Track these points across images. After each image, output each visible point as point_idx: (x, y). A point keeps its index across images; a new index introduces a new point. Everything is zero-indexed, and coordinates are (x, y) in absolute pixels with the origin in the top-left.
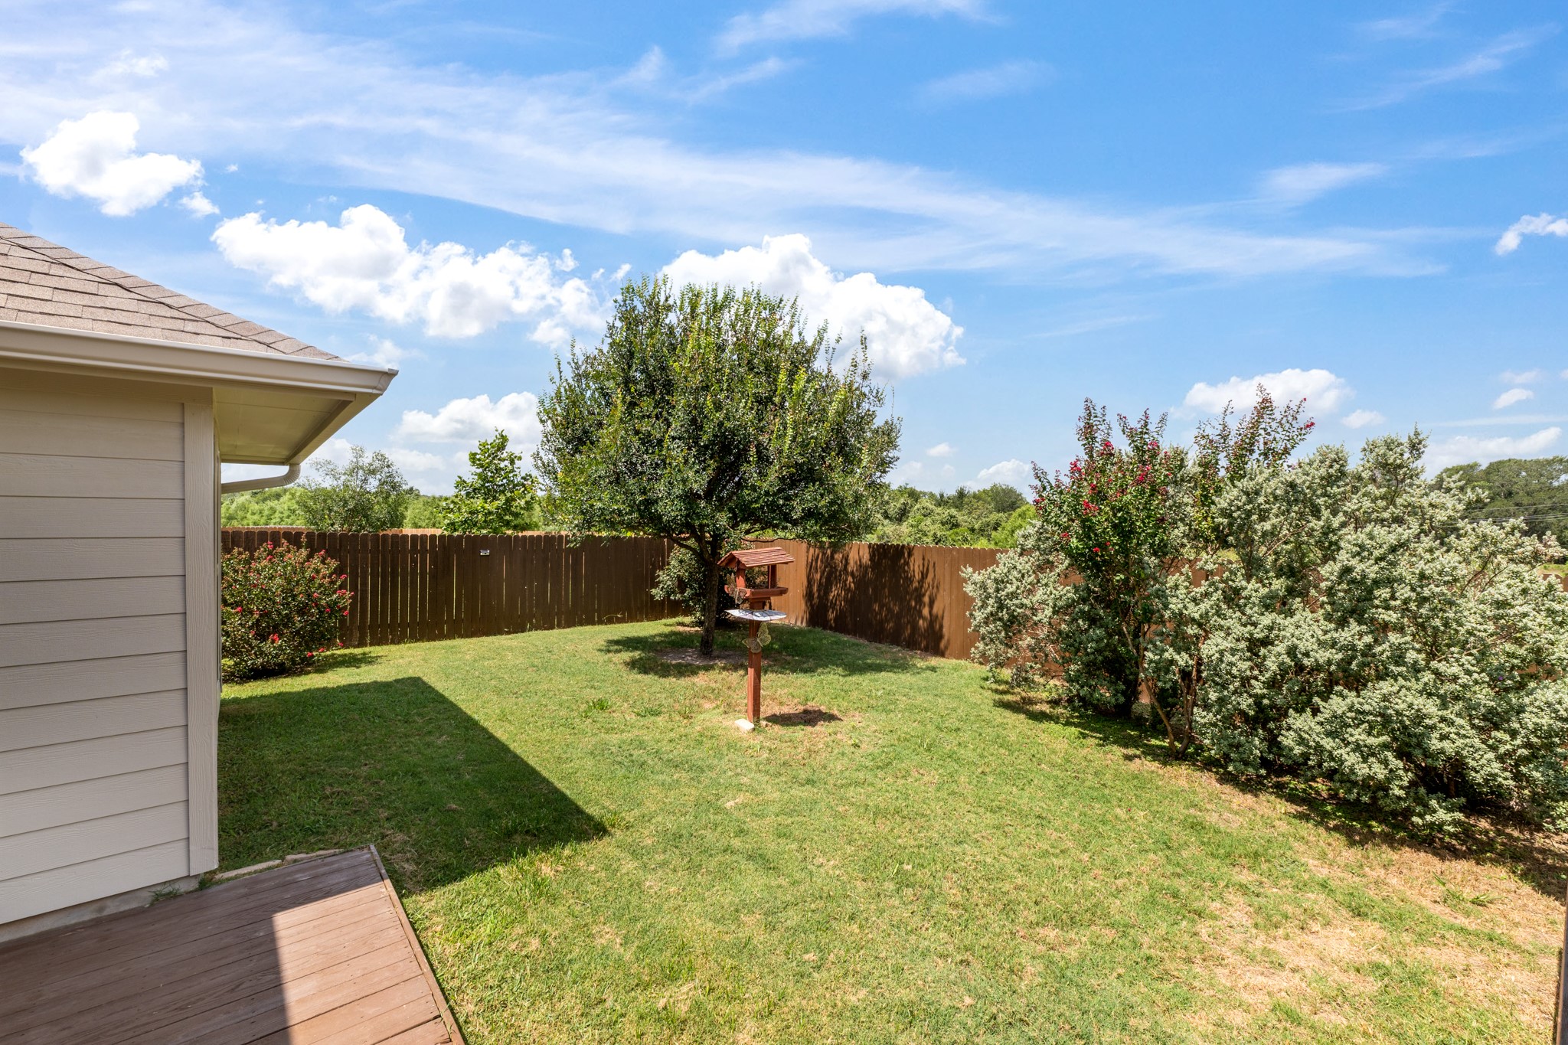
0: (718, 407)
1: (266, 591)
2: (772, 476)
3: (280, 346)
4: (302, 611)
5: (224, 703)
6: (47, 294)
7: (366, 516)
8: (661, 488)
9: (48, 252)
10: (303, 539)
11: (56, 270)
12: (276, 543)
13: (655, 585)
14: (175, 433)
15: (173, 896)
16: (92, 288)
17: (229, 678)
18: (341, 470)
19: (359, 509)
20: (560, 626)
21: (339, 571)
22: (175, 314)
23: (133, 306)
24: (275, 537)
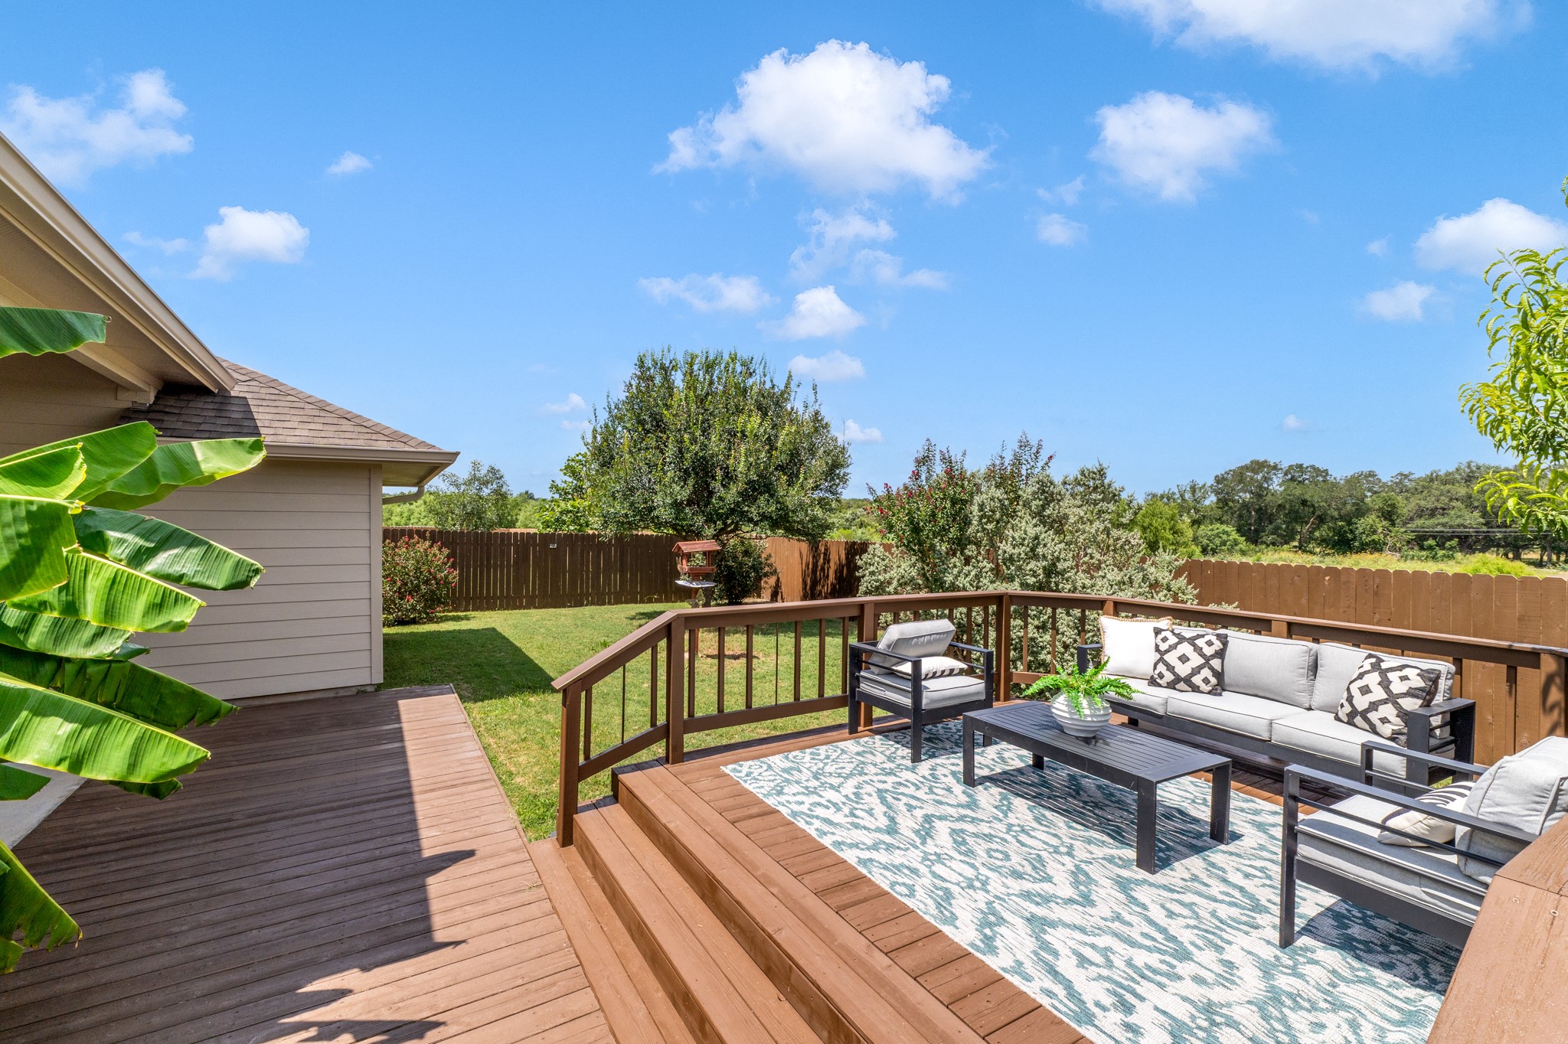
0: (694, 441)
1: (404, 568)
2: (734, 489)
3: (410, 443)
4: (427, 582)
5: (384, 635)
6: (320, 427)
7: (480, 518)
8: (658, 500)
9: (318, 404)
10: (428, 534)
11: (323, 414)
12: (411, 537)
13: (678, 575)
14: (367, 482)
15: (364, 692)
16: (335, 421)
17: (387, 624)
18: (461, 481)
19: (475, 514)
20: (610, 603)
21: (448, 557)
22: (368, 430)
23: (351, 429)
24: (410, 533)
